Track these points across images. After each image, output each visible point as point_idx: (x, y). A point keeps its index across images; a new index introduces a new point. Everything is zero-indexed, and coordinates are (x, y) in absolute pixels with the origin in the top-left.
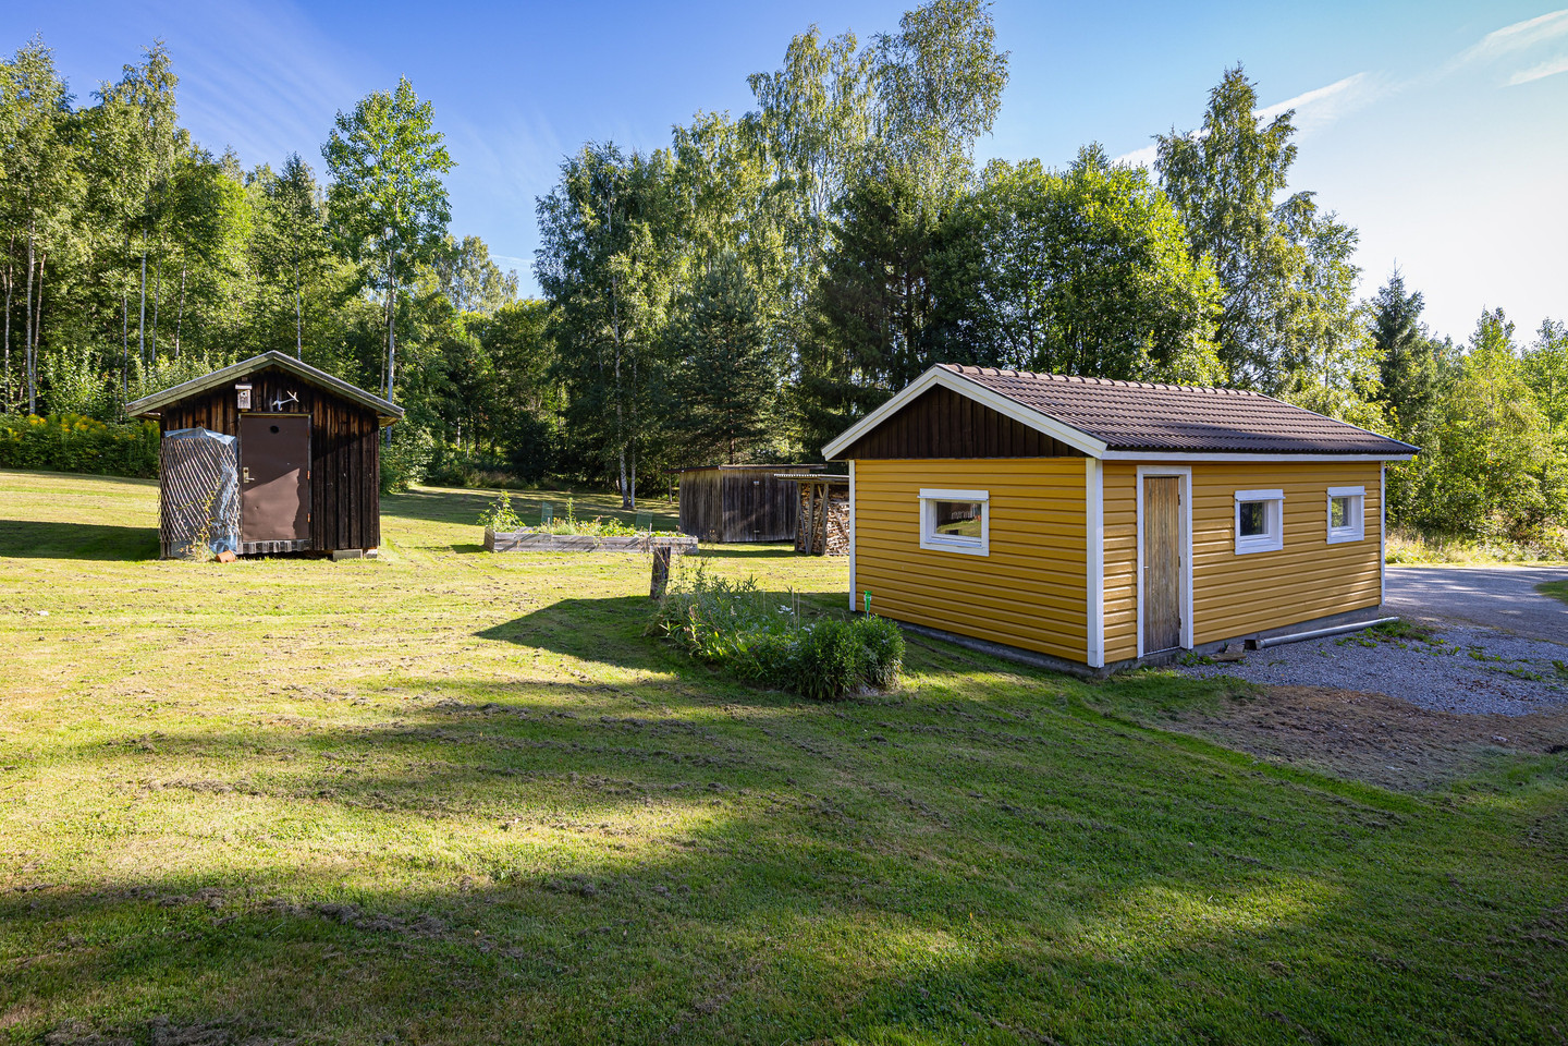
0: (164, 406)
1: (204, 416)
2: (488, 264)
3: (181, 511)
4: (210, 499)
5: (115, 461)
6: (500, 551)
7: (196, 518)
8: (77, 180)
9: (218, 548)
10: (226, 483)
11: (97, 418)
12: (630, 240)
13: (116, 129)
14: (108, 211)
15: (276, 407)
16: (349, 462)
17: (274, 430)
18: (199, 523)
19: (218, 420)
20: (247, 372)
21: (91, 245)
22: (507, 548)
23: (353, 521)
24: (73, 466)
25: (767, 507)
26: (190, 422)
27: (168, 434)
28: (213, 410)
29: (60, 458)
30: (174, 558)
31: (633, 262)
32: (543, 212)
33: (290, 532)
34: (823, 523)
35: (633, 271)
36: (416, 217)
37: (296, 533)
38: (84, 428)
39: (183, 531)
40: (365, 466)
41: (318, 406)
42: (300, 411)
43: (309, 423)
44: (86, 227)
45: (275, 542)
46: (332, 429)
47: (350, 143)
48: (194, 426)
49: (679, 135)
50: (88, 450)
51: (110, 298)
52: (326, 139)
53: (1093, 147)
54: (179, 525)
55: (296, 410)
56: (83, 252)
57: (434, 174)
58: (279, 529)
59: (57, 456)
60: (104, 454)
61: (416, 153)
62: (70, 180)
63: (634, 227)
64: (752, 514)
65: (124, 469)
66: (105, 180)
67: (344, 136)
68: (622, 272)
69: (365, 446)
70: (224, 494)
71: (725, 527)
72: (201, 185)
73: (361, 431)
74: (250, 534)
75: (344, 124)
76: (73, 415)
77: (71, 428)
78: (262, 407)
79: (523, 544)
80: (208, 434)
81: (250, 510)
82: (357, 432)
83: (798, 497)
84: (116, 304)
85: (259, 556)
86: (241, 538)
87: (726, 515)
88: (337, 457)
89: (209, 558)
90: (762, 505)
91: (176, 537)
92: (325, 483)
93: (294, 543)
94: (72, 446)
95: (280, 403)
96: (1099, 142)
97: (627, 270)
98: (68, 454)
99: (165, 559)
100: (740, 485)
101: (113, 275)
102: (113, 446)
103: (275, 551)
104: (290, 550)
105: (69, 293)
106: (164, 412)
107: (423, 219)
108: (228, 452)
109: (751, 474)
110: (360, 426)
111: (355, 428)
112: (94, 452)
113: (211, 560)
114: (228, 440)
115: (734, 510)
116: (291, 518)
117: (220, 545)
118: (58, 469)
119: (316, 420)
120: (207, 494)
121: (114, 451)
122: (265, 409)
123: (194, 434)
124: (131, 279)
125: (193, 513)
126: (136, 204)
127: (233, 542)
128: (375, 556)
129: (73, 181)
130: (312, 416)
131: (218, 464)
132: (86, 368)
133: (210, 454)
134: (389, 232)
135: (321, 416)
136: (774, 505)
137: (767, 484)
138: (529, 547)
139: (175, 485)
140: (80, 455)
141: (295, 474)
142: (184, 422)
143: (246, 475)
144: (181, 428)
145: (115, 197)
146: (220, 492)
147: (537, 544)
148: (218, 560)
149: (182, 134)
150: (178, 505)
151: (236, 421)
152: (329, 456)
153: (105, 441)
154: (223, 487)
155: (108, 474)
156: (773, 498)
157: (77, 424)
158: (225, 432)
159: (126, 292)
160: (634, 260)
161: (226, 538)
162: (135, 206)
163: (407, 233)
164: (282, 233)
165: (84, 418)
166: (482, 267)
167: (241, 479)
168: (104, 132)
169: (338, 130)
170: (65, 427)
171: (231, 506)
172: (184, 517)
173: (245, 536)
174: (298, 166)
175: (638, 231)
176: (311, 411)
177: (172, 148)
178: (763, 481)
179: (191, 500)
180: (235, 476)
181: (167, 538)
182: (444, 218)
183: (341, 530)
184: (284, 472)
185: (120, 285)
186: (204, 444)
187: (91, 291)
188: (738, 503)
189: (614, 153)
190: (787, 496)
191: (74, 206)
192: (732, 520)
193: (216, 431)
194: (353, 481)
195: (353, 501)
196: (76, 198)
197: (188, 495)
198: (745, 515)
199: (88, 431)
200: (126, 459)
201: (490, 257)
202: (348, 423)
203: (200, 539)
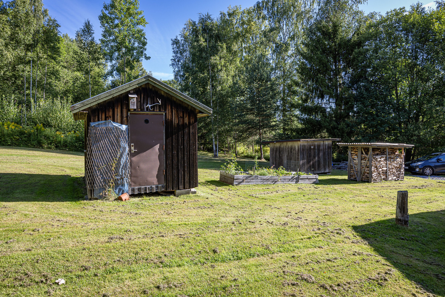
0: (90, 107)
1: (111, 113)
2: (142, 69)
3: (99, 170)
4: (115, 163)
5: (26, 141)
6: (236, 185)
7: (108, 174)
8: (7, 28)
9: (119, 192)
10: (123, 153)
11: (17, 123)
12: (218, 51)
13: (21, 8)
14: (18, 42)
15: (147, 108)
16: (184, 140)
17: (147, 121)
18: (109, 177)
19: (118, 116)
20: (135, 87)
21: (12, 55)
22: (240, 183)
23: (186, 174)
24: (9, 143)
25: (316, 158)
26: (104, 117)
27: (93, 124)
28: (116, 110)
29: (4, 140)
30: (97, 199)
31: (220, 59)
32: (174, 45)
33: (155, 180)
34: (369, 167)
35: (221, 62)
36: (134, 44)
37: (158, 181)
38: (13, 127)
39: (101, 182)
40: (191, 142)
41: (169, 108)
42: (160, 111)
43: (164, 117)
44: (10, 48)
45: (147, 186)
46: (175, 121)
47: (109, 15)
48: (106, 120)
49: (223, 14)
50: (15, 137)
51: (19, 76)
52: (100, 14)
53: (418, 4)
54: (99, 179)
55: (158, 110)
56: (9, 57)
57: (140, 27)
58: (149, 179)
59: (3, 139)
60: (21, 138)
61: (134, 18)
62: (4, 28)
63: (220, 45)
64: (311, 161)
65: (29, 145)
66: (17, 29)
67: (106, 12)
68: (216, 63)
69: (191, 131)
70: (122, 159)
71: (301, 168)
72: (52, 32)
73: (189, 123)
74: (135, 182)
75: (106, 8)
76: (9, 123)
77: (8, 127)
78: (141, 108)
79: (246, 181)
80: (114, 124)
81: (135, 169)
82: (187, 123)
83: (350, 154)
84: (22, 79)
85: (140, 195)
86: (130, 185)
87: (301, 162)
88: (178, 137)
89: (114, 198)
90: (315, 157)
91: (97, 186)
92: (172, 152)
93: (157, 187)
94: (9, 135)
95: (150, 106)
96: (421, 2)
97: (218, 62)
98: (8, 139)
99: (90, 199)
100: (306, 148)
101: (21, 67)
102: (25, 135)
103: (148, 192)
104: (155, 191)
105: (4, 75)
106: (89, 110)
107: (136, 44)
108: (124, 135)
109: (310, 143)
110: (189, 119)
111: (186, 120)
112: (18, 137)
113: (115, 200)
114: (124, 127)
115: (304, 160)
116: (155, 173)
117: (120, 190)
118: (3, 145)
119: (167, 116)
120: (113, 159)
121: (25, 137)
122: (142, 110)
123: (105, 124)
124: (28, 68)
125: (106, 171)
126: (29, 38)
127: (126, 187)
128: (195, 192)
129: (5, 29)
130: (166, 114)
131: (118, 142)
132: (12, 104)
133: (114, 136)
134: (124, 50)
135: (170, 114)
136: (319, 157)
137: (316, 148)
138: (249, 182)
139: (96, 154)
140: (12, 139)
141: (157, 147)
142: (100, 117)
143: (133, 148)
144: (99, 120)
145: (21, 36)
146: (120, 158)
147: (252, 181)
148: (120, 199)
149: (45, 11)
150: (98, 167)
151: (127, 117)
152: (174, 136)
153: (22, 133)
154: (121, 155)
155: (23, 147)
156: (319, 154)
157: (11, 126)
158: (122, 123)
159: (26, 74)
160: (221, 58)
161: (123, 185)
162: (29, 39)
163: (130, 50)
164: (83, 51)
165: (13, 123)
166: (140, 70)
167: (130, 150)
168: (16, 10)
169: (104, 10)
170: (6, 127)
171: (126, 166)
172: (101, 174)
173: (133, 184)
174: (89, 24)
175: (222, 47)
176: (165, 110)
177: (42, 16)
178: (315, 146)
179: (105, 164)
180: (127, 149)
181: (92, 186)
182: (144, 44)
183: (180, 179)
184: (151, 146)
185: (23, 71)
186: (111, 130)
187: (12, 74)
188: (305, 157)
189: (209, 18)
190: (324, 153)
191: (6, 39)
192: (304, 164)
193: (117, 122)
194: (186, 151)
195: (186, 162)
196: (6, 35)
197: (103, 161)
198: (308, 162)
199: (15, 129)
200: (30, 140)
201: (143, 67)
202: (183, 118)
203: (110, 186)
